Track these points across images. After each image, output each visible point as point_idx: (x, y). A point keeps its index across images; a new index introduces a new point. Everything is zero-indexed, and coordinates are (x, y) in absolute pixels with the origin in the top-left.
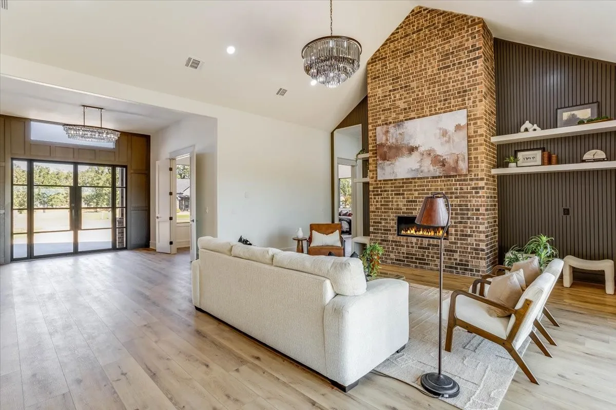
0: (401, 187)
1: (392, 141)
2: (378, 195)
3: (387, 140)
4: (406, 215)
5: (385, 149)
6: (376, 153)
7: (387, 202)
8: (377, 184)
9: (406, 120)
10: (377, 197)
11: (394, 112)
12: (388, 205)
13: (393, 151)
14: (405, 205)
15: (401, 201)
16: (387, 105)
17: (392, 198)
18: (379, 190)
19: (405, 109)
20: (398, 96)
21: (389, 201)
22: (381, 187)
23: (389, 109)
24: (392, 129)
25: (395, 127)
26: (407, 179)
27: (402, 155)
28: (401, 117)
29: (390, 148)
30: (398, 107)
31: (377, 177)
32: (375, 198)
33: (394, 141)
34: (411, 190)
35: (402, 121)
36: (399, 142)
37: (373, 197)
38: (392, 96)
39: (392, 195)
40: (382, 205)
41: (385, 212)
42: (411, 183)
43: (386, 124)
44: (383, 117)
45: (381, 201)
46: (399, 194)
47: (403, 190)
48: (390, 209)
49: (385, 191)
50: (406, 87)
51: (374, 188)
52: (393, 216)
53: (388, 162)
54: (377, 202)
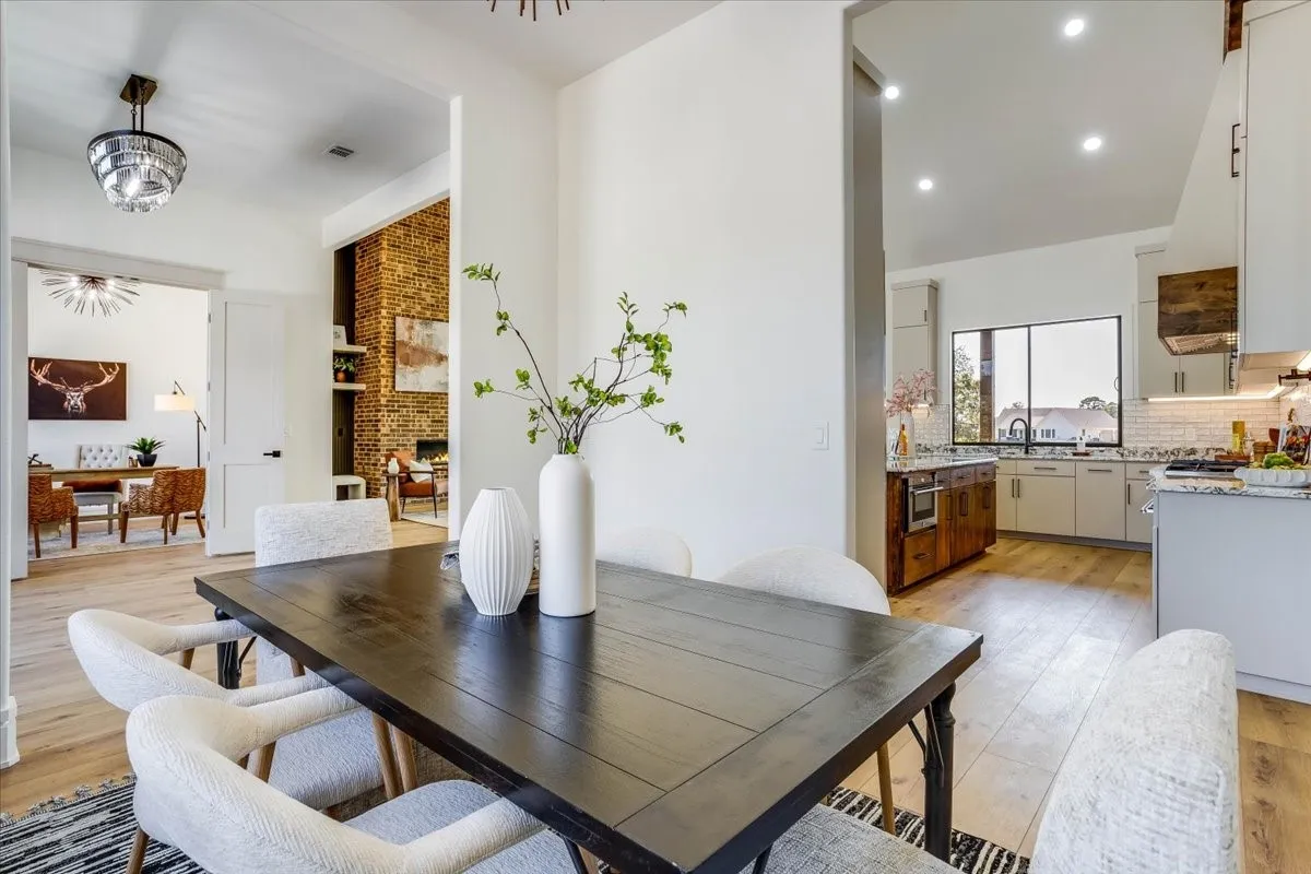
0: (425, 403)
1: (416, 342)
2: (393, 411)
3: (410, 338)
4: (430, 438)
5: (408, 351)
6: (394, 353)
7: (406, 421)
8: (393, 396)
9: (433, 320)
10: (392, 414)
11: (419, 304)
12: (407, 426)
13: (418, 356)
14: (429, 426)
15: (426, 421)
16: (410, 291)
17: (414, 416)
18: (396, 404)
19: (432, 305)
20: (424, 286)
21: (409, 421)
22: (398, 401)
23: (413, 298)
24: (417, 324)
25: (421, 324)
26: (433, 393)
27: (430, 363)
28: (428, 314)
29: (414, 349)
30: (423, 300)
31: (394, 387)
32: (389, 416)
33: (420, 342)
34: (437, 407)
35: (428, 319)
36: (426, 344)
37: (386, 414)
38: (417, 283)
39: (413, 412)
40: (399, 426)
41: (404, 435)
42: (437, 398)
43: (408, 316)
44: (404, 306)
45: (398, 421)
46: (423, 412)
47: (428, 407)
48: (410, 431)
49: (405, 407)
50: (434, 278)
51: (388, 401)
52: (414, 441)
53: (412, 369)
54: (392, 421)
